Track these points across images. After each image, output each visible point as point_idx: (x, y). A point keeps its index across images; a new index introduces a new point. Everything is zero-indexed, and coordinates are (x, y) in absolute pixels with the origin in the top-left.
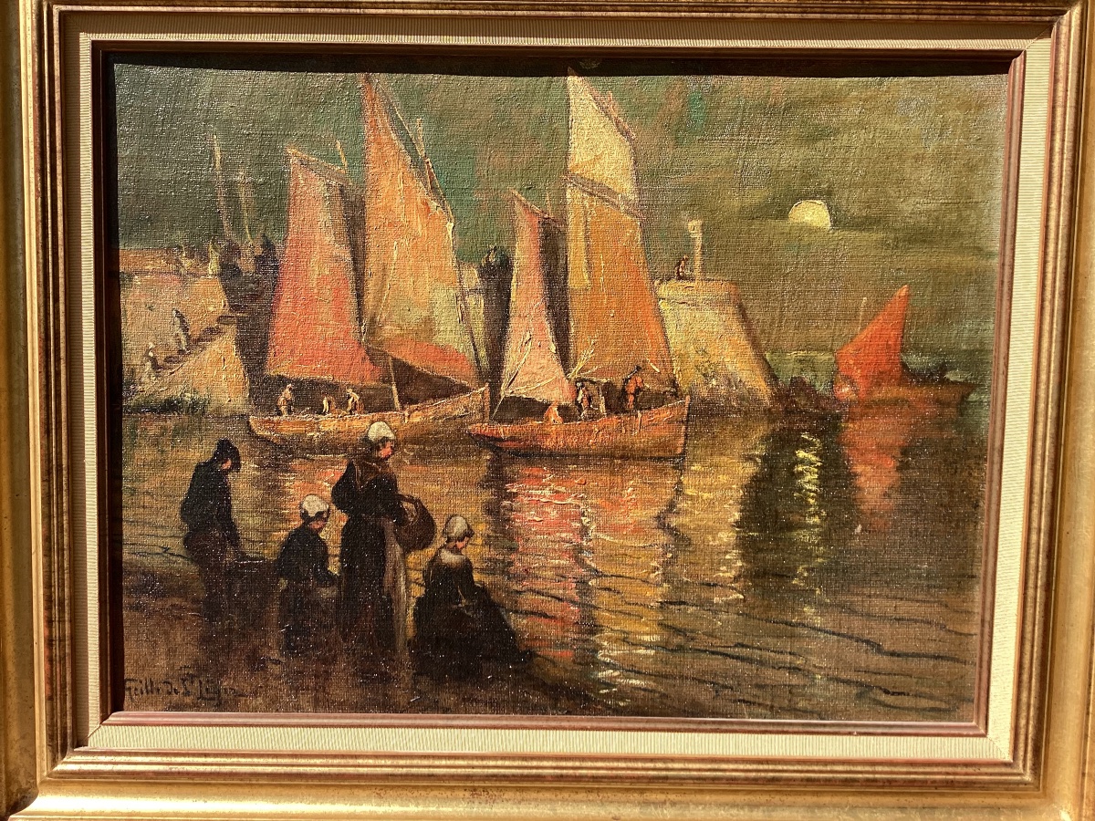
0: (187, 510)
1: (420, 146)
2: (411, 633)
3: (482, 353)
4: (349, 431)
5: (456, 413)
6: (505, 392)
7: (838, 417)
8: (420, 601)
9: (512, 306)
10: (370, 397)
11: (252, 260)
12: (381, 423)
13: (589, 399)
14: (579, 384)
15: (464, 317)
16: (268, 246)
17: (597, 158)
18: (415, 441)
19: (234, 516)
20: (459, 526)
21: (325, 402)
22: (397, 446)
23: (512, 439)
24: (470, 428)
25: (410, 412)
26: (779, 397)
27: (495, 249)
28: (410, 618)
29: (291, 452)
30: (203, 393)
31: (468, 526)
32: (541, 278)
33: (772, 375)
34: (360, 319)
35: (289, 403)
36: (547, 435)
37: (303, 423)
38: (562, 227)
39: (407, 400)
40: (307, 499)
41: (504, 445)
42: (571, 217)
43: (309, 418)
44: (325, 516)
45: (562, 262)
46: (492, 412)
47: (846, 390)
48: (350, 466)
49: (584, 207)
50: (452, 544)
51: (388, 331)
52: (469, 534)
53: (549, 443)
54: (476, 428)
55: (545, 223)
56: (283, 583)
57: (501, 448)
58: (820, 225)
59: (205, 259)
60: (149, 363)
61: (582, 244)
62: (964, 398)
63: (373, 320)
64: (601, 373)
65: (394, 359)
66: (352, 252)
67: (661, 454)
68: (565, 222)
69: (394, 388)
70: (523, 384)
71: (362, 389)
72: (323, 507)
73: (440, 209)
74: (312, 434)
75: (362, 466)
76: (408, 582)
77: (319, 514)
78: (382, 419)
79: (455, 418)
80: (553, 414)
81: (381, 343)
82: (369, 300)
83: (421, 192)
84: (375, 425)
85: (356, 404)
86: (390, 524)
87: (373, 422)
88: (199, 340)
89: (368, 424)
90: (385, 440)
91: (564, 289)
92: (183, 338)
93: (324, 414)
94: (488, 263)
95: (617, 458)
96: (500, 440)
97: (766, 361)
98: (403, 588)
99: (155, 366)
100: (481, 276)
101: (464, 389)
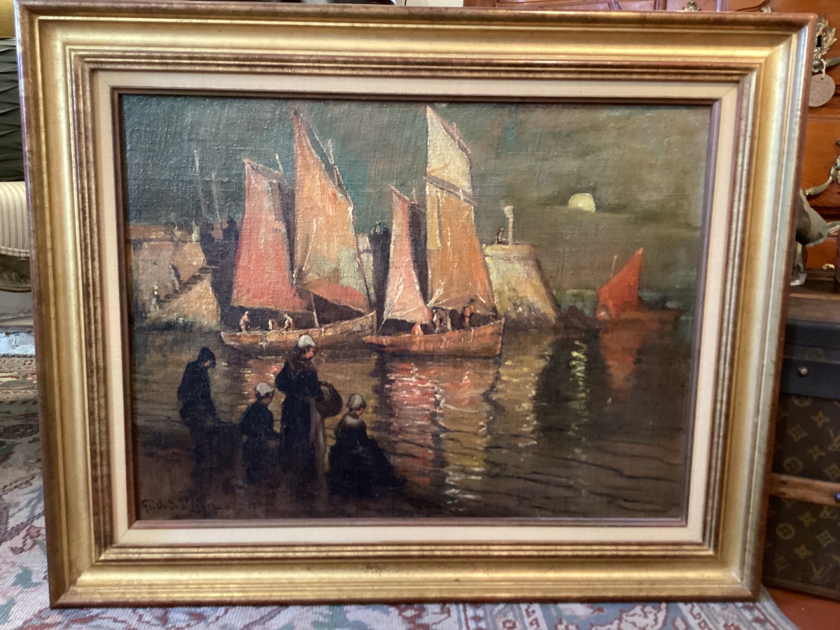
0: (181, 392)
1: (330, 157)
2: (327, 467)
3: (372, 291)
4: (286, 341)
5: (355, 329)
6: (387, 315)
7: (598, 331)
8: (333, 448)
9: (391, 260)
10: (299, 319)
11: (221, 232)
12: (306, 336)
13: (441, 320)
14: (434, 311)
15: (360, 268)
16: (231, 222)
17: (446, 166)
18: (328, 347)
19: (212, 395)
20: (357, 401)
21: (270, 323)
22: (317, 350)
23: (391, 345)
24: (364, 339)
25: (326, 329)
26: (560, 318)
27: (380, 224)
28: (327, 458)
29: (248, 355)
30: (190, 318)
31: (363, 401)
32: (410, 242)
33: (557, 304)
34: (292, 269)
35: (247, 324)
36: (413, 343)
37: (255, 336)
38: (423, 210)
39: (323, 322)
40: (260, 384)
41: (386, 350)
42: (429, 204)
43: (258, 333)
44: (271, 395)
45: (423, 232)
46: (378, 329)
47: (603, 314)
48: (287, 364)
49: (438, 197)
50: (352, 412)
51: (311, 277)
52: (363, 406)
53: (415, 348)
54: (368, 339)
55: (412, 207)
56: (245, 438)
57: (383, 352)
58: (588, 209)
59: (191, 232)
60: (154, 299)
61: (436, 221)
62: (677, 319)
63: (300, 270)
64: (448, 304)
65: (315, 295)
66: (286, 226)
67: (486, 354)
68: (425, 206)
69: (315, 313)
70: (398, 311)
71: (293, 315)
72: (270, 390)
73: (344, 198)
74: (261, 343)
75: (295, 363)
76: (325, 436)
77: (267, 394)
78: (307, 334)
79: (354, 332)
80: (418, 330)
81: (306, 284)
82: (298, 256)
83: (331, 188)
84: (303, 337)
85: (290, 324)
86: (312, 401)
87: (301, 336)
88: (187, 283)
89: (298, 336)
90: (309, 347)
91: (425, 249)
92: (177, 283)
93: (270, 330)
94: (375, 233)
95: (458, 357)
96: (384, 346)
97: (553, 295)
98: (322, 440)
99: (159, 301)
100: (370, 241)
101: (360, 314)
